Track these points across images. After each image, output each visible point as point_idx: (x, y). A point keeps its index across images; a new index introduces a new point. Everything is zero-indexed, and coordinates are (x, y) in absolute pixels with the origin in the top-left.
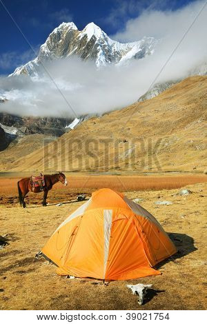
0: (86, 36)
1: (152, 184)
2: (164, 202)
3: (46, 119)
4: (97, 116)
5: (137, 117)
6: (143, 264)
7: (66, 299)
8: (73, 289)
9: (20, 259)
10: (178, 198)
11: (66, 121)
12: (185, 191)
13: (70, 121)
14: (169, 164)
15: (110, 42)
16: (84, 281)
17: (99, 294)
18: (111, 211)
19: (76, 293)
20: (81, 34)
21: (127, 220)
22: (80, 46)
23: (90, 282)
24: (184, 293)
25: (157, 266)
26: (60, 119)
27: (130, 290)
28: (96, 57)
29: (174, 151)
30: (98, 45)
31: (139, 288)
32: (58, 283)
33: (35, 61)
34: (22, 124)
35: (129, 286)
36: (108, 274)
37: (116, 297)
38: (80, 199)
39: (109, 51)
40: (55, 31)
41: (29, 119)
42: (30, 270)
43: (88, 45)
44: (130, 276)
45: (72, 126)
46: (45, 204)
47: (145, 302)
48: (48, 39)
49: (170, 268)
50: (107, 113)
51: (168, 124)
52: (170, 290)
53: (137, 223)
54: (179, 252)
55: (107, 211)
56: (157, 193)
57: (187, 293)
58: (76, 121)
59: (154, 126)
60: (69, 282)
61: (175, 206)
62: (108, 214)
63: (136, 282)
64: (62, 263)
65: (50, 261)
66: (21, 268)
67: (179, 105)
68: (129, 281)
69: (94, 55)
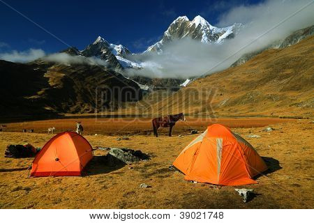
0: (194, 24)
1: (242, 124)
2: (255, 136)
3: (167, 80)
4: (201, 77)
5: (230, 78)
6: (245, 176)
7: (193, 195)
8: (197, 190)
9: (159, 169)
10: (264, 133)
11: (180, 81)
12: (269, 129)
13: (184, 81)
14: (253, 111)
15: (211, 27)
16: (204, 185)
17: (215, 193)
18: (222, 139)
19: (199, 192)
20: (191, 24)
21: (233, 145)
22: (191, 31)
23: (208, 186)
24: (276, 196)
25: (255, 178)
26: (177, 80)
27: (237, 193)
28: (201, 38)
29: (257, 102)
30: (202, 30)
31: (244, 191)
32: (186, 185)
33: (161, 42)
34: (151, 83)
35: (237, 190)
36: (220, 181)
37: (227, 196)
38: (194, 133)
39: (211, 33)
40: (174, 22)
41: (156, 79)
42: (167, 176)
43: (196, 30)
44: (236, 183)
45: (184, 84)
46: (170, 135)
47: (248, 201)
48: (170, 27)
49: (264, 180)
50: (209, 76)
51: (252, 83)
52: (266, 194)
53: (240, 148)
54: (269, 169)
55: (219, 139)
56: (248, 130)
57: (278, 197)
58: (188, 81)
59: (242, 84)
60: (194, 185)
61: (263, 138)
62: (220, 141)
63: (240, 187)
64: (188, 173)
65: (180, 171)
66: (161, 174)
67: (260, 69)
68: (236, 187)
69: (200, 37)
